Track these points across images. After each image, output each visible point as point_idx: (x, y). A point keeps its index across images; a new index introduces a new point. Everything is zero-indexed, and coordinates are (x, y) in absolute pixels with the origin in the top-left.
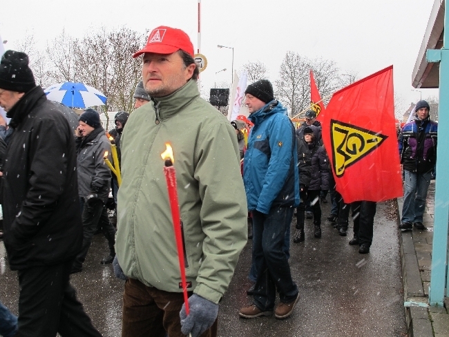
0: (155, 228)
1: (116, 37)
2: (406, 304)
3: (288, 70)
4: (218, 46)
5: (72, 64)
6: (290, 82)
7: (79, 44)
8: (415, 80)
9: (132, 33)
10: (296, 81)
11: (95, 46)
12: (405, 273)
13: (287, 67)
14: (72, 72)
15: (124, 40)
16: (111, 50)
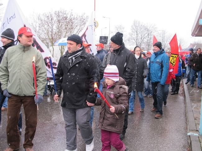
0: (28, 79)
1: (57, 13)
2: (188, 134)
3: (135, 28)
4: (103, 17)
5: (38, 25)
6: (136, 33)
7: (41, 16)
8: (193, 33)
9: (65, 11)
10: (138, 33)
11: (48, 17)
12: (188, 120)
13: (134, 26)
14: (37, 28)
15: (61, 14)
16: (55, 19)
